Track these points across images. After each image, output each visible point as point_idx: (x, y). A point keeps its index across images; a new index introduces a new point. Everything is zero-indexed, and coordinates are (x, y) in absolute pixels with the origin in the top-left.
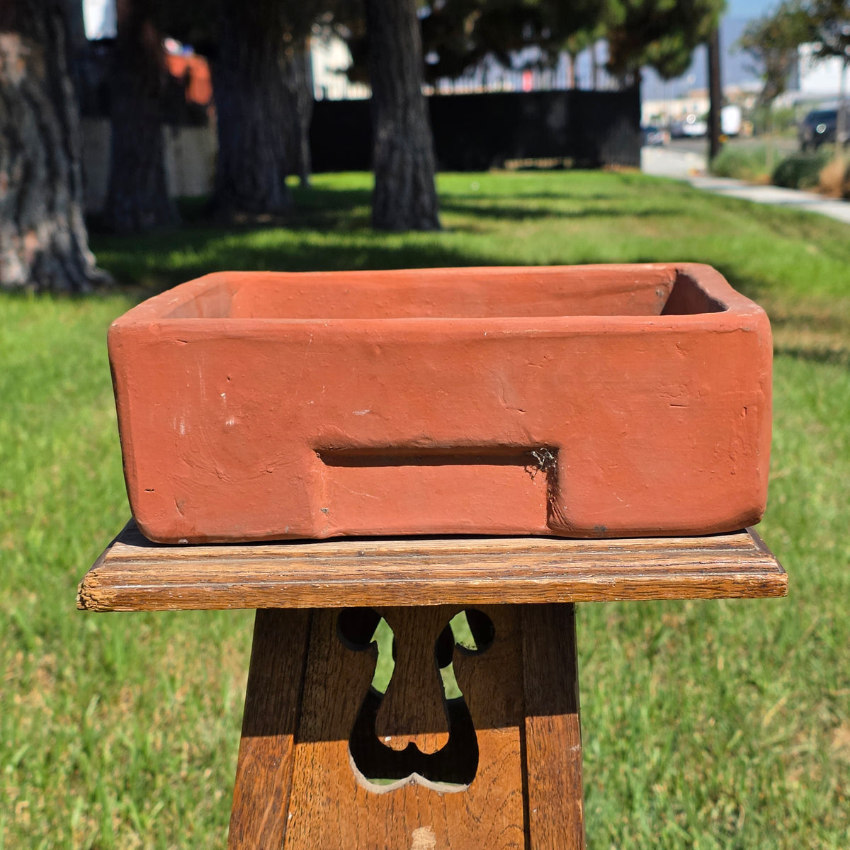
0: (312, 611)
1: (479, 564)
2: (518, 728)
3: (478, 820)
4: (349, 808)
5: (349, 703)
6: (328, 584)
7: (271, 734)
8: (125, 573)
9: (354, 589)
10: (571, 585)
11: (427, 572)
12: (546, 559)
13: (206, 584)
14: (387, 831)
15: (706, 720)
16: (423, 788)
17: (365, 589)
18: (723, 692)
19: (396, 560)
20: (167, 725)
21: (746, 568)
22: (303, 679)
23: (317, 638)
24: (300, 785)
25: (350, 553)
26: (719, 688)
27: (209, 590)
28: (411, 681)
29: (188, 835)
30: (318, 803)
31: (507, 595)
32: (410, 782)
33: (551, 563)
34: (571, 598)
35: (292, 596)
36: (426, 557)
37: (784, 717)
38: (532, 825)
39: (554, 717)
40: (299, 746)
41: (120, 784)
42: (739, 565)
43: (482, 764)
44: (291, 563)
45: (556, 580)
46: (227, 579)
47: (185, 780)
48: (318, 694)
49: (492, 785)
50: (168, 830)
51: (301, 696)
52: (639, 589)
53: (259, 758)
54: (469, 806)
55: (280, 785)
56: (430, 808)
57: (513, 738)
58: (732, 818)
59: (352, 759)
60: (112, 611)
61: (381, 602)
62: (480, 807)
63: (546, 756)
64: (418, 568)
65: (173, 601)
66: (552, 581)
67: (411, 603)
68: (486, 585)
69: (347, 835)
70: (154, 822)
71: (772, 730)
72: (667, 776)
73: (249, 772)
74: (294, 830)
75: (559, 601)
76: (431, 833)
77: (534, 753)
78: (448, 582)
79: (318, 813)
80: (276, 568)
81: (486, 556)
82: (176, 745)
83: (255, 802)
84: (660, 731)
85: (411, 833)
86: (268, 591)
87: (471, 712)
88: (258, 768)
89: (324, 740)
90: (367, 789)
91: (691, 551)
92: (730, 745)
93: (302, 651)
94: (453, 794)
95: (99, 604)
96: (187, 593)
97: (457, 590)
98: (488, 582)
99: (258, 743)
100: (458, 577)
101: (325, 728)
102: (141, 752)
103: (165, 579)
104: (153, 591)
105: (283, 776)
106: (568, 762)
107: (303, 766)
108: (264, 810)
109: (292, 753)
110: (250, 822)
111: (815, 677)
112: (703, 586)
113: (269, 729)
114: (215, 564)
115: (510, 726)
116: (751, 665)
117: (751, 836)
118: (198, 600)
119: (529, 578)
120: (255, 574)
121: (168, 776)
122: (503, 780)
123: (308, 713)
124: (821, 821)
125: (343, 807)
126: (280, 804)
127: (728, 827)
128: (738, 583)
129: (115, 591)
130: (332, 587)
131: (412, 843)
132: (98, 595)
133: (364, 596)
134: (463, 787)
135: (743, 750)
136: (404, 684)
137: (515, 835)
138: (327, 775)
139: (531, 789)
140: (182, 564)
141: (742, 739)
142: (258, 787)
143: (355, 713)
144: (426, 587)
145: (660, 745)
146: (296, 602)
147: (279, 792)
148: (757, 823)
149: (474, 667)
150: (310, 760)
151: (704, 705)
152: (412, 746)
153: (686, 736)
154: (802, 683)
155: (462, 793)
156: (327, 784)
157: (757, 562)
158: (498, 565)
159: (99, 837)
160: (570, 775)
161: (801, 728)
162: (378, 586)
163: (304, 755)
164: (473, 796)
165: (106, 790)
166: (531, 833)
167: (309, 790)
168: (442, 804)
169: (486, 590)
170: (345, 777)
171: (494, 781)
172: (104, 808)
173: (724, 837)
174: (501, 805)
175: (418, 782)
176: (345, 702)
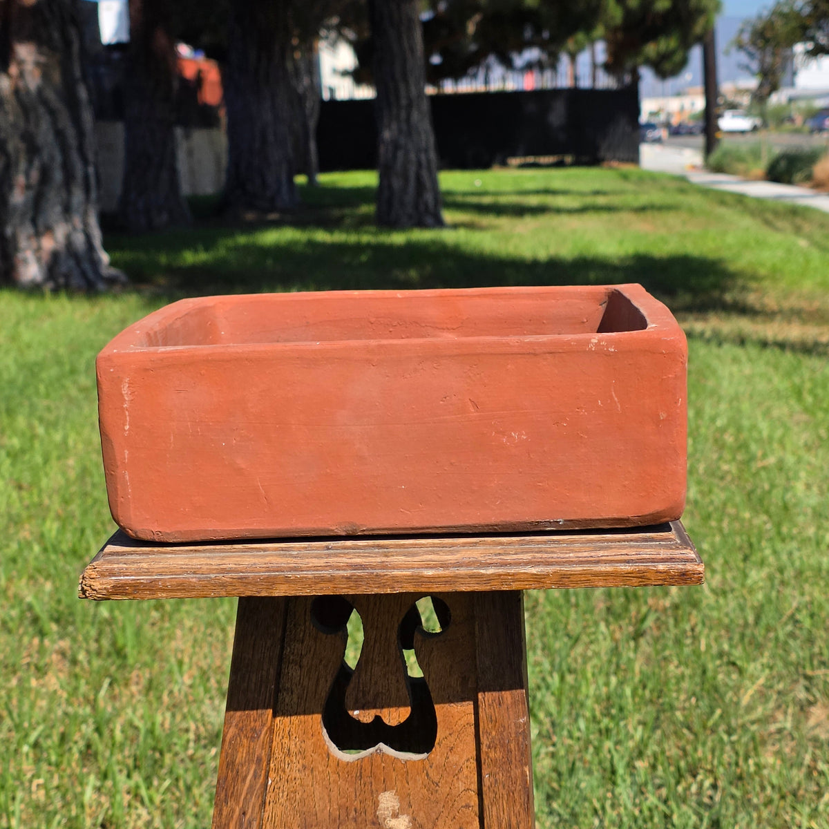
0: (287, 599)
1: (432, 556)
2: (472, 703)
3: (437, 784)
4: (322, 775)
5: (322, 681)
6: (299, 575)
7: (253, 709)
8: (121, 565)
9: (322, 579)
10: (514, 575)
11: (387, 563)
12: (491, 552)
13: (192, 576)
14: (356, 795)
15: (688, 699)
16: (388, 756)
17: (332, 579)
18: (704, 672)
19: (360, 553)
20: (174, 706)
21: (667, 559)
22: (281, 659)
23: (293, 623)
24: (278, 754)
25: (319, 547)
26: (701, 668)
27: (194, 580)
28: (377, 661)
29: (194, 810)
30: (294, 769)
31: (457, 584)
32: (376, 750)
33: (496, 555)
34: (515, 586)
35: (267, 585)
36: (385, 550)
37: (763, 696)
38: (485, 789)
39: (503, 692)
40: (278, 719)
41: (130, 762)
42: (661, 556)
43: (440, 735)
44: (267, 556)
45: (500, 570)
46: (211, 571)
47: (191, 758)
48: (294, 672)
49: (449, 753)
50: (175, 805)
51: (279, 674)
52: (572, 578)
53: (242, 730)
54: (429, 772)
55: (260, 754)
56: (394, 774)
57: (468, 712)
58: (710, 792)
59: (325, 730)
60: (109, 599)
61: (346, 590)
62: (438, 773)
63: (497, 728)
64: (379, 560)
65: (163, 590)
66: (497, 571)
67: (372, 591)
68: (438, 575)
69: (320, 798)
70: (162, 797)
71: (750, 709)
72: (649, 752)
73: (233, 742)
74: (273, 794)
75: (503, 589)
76: (395, 797)
77: (486, 725)
78: (404, 573)
79: (295, 779)
80: (253, 560)
81: (438, 549)
82: (184, 725)
83: (238, 769)
84: (644, 710)
85: (377, 797)
86: (246, 581)
87: (430, 688)
88: (241, 739)
89: (300, 714)
90: (339, 757)
91: (621, 544)
92: (710, 723)
93: (279, 635)
94: (415, 761)
95: (98, 593)
96: (174, 583)
97: (413, 579)
98: (441, 572)
99: (240, 717)
100: (414, 568)
101: (301, 703)
102: (151, 732)
103: (156, 571)
104: (145, 582)
105: (263, 746)
106: (516, 733)
107: (281, 737)
108: (246, 777)
109: (271, 725)
110: (234, 787)
111: (793, 657)
112: (630, 575)
113: (251, 704)
114: (201, 558)
115: (465, 701)
116: (731, 646)
117: (727, 809)
118: (184, 589)
119: (476, 568)
120: (235, 566)
121: (176, 754)
122: (459, 749)
123: (285, 689)
124: (795, 795)
125: (317, 773)
126: (261, 772)
127: (706, 800)
128: (661, 573)
129: (111, 581)
130: (303, 577)
131: (378, 806)
132: (97, 585)
133: (330, 585)
134: (424, 756)
135: (722, 728)
136: (370, 664)
137: (470, 798)
138: (303, 745)
139: (483, 756)
140: (170, 558)
141: (721, 717)
142: (241, 756)
143: (327, 690)
144: (386, 577)
145: (643, 723)
146: (271, 591)
147: (259, 760)
148: (733, 796)
149: (433, 648)
150: (287, 732)
151: (685, 685)
152: (378, 719)
153: (668, 714)
154: (780, 664)
155: (423, 760)
156: (302, 753)
157: (677, 553)
158: (449, 557)
159: (110, 812)
160: (518, 744)
161: (779, 707)
162: (343, 577)
163: (282, 727)
164: (433, 764)
165: (116, 768)
166: (484, 796)
167: (287, 759)
168: (405, 770)
169: (439, 580)
170: (318, 746)
171: (451, 749)
172: (115, 785)
173: (702, 811)
174: (457, 772)
175: (384, 751)
176: (318, 680)
